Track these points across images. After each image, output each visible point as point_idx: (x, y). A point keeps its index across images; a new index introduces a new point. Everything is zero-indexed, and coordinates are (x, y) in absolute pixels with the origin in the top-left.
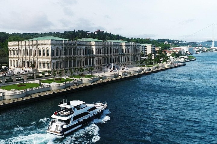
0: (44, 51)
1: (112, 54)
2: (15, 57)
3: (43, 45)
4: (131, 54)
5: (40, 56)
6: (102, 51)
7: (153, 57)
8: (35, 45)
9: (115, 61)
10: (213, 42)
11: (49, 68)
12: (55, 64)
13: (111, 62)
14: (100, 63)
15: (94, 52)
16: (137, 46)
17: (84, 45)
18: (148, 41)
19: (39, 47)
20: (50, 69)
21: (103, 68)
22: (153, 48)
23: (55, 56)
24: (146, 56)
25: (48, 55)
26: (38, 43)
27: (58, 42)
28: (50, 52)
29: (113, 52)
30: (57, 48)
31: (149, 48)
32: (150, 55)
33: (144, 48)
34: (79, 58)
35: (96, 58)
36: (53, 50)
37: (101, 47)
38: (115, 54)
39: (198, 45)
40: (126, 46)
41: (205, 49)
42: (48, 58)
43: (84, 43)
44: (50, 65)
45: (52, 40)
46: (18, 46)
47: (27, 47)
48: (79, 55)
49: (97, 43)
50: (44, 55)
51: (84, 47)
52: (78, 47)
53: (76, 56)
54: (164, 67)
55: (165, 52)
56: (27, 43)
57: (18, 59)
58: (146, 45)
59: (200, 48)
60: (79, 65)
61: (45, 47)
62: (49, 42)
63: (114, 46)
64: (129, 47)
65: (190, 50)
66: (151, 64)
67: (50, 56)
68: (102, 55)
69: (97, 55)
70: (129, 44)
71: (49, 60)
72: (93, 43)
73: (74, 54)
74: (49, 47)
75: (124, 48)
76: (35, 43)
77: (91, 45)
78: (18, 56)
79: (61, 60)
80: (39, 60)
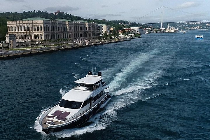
0: (38, 27)
1: (80, 31)
2: (14, 32)
3: (37, 23)
4: (92, 31)
5: (35, 31)
6: (73, 28)
7: (108, 34)
8: (31, 24)
9: (81, 36)
10: (162, 24)
11: (42, 38)
12: (46, 36)
13: (79, 37)
14: (72, 37)
15: (68, 29)
16: (96, 25)
17: (62, 24)
18: (104, 22)
19: (34, 24)
20: (43, 40)
21: (74, 40)
22: (108, 28)
23: (46, 31)
24: (103, 34)
25: (41, 30)
26: (33, 22)
27: (47, 21)
28: (43, 28)
29: (80, 30)
30: (47, 25)
31: (105, 28)
32: (106, 33)
33: (101, 28)
34: (59, 32)
35: (70, 33)
36: (45, 27)
37: (72, 25)
38: (81, 31)
39: (149, 26)
40: (89, 25)
41: (154, 30)
42: (42, 32)
43: (62, 22)
44: (43, 37)
45: (44, 20)
46: (17, 24)
47: (24, 25)
48: (59, 31)
49: (70, 23)
50: (38, 30)
51: (62, 25)
52: (59, 25)
53: (57, 31)
54: (115, 41)
55: (118, 31)
56: (21, 22)
57: (16, 34)
58: (102, 25)
59: (150, 29)
60: (59, 38)
61: (39, 25)
62: (42, 21)
63: (81, 25)
64: (91, 26)
65: (140, 30)
66: (106, 39)
67: (43, 31)
68: (73, 31)
69: (70, 31)
70: (90, 24)
71: (42, 34)
72: (67, 23)
73: (56, 30)
74: (42, 25)
75: (87, 26)
76: (31, 22)
77: (66, 24)
78: (16, 31)
79: (49, 34)
80: (34, 34)
